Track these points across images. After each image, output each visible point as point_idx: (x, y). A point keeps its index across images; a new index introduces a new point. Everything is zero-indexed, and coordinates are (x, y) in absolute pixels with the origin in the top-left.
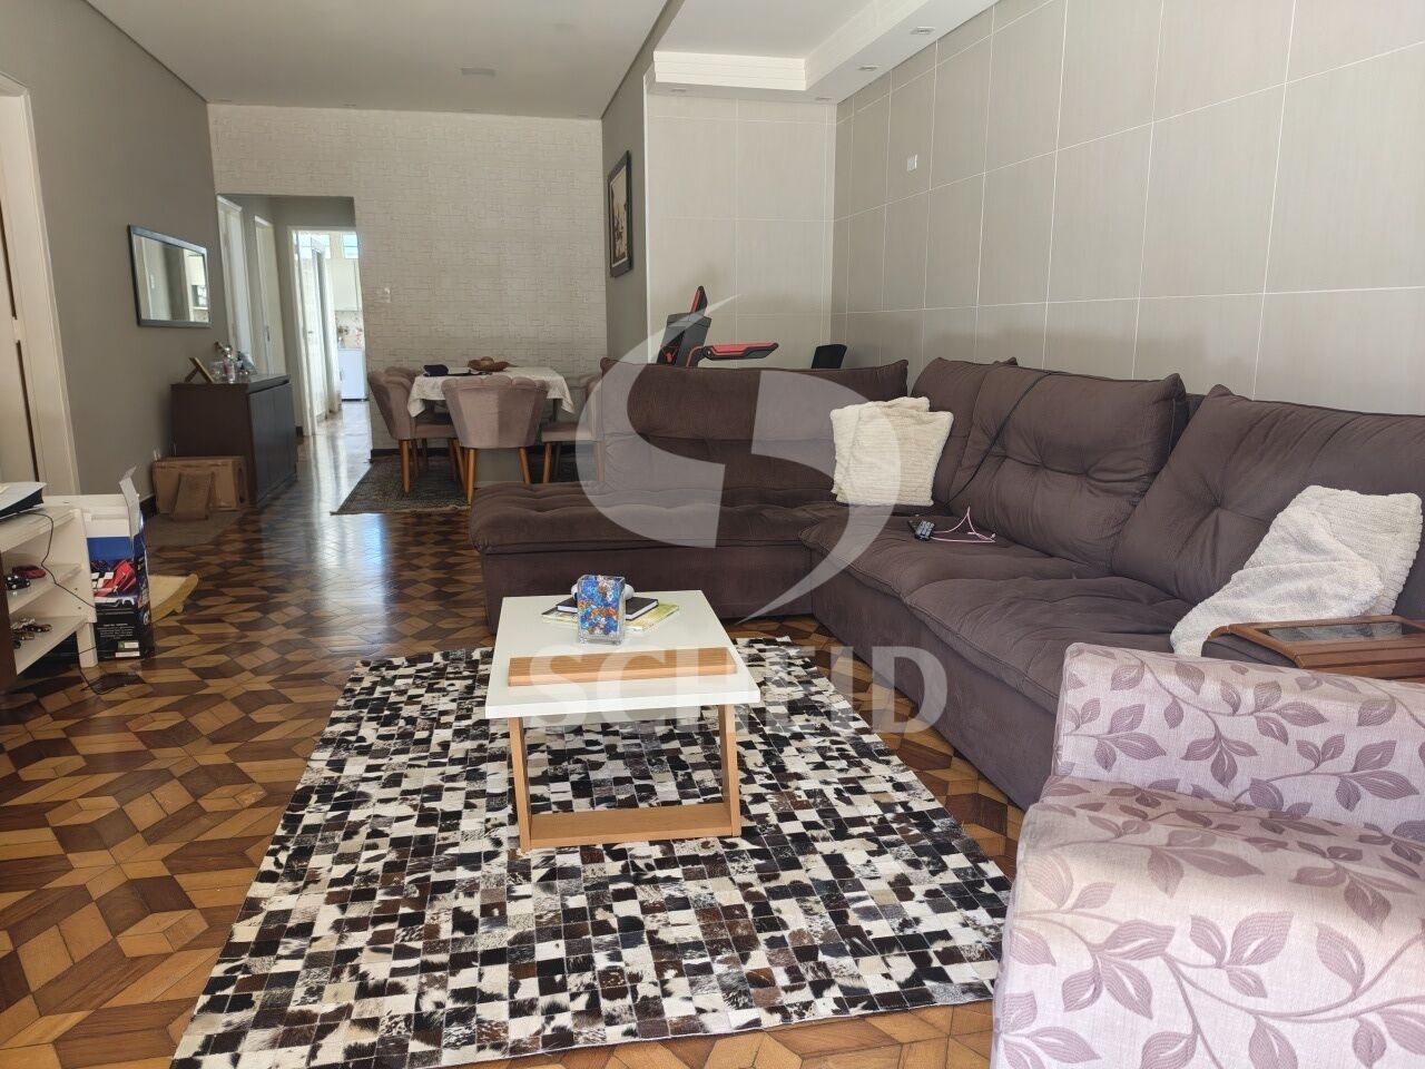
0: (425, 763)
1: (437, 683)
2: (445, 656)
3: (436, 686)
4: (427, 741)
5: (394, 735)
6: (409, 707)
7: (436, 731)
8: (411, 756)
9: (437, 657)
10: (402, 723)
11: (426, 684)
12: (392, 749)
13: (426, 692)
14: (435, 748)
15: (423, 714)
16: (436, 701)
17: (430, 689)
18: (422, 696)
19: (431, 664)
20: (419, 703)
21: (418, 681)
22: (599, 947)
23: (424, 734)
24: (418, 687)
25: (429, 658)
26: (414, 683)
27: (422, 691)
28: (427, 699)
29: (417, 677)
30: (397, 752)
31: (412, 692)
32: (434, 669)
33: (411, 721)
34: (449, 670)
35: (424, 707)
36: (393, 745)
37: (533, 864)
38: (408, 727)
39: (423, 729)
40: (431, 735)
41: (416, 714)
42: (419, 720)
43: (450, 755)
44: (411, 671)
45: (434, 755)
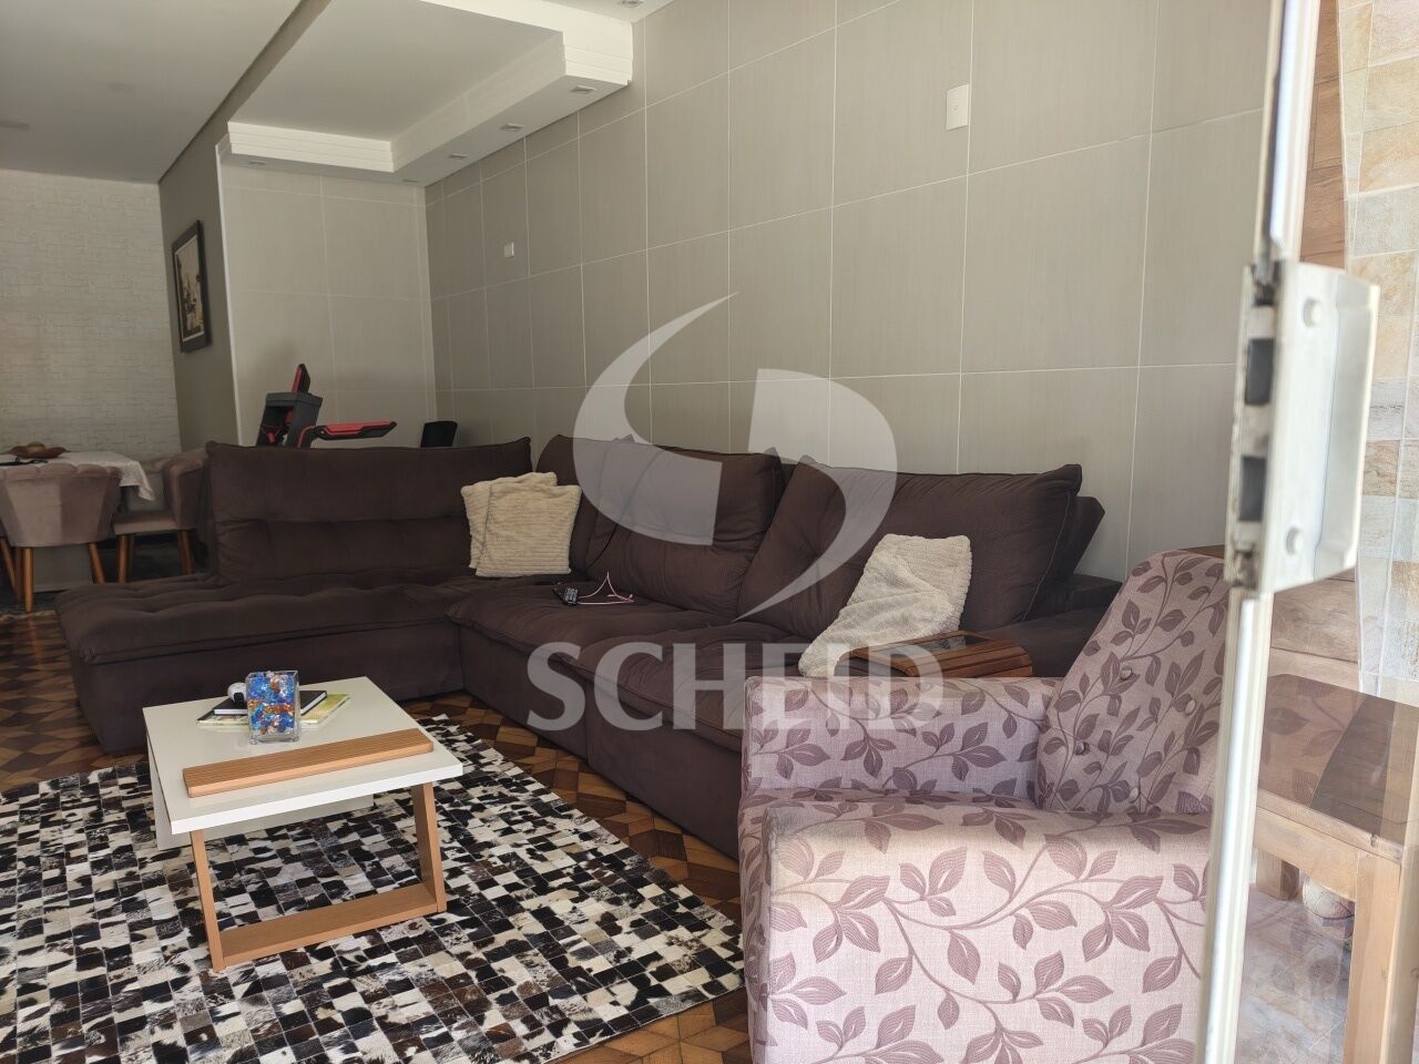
0: (66, 903)
1: (54, 815)
2: (54, 785)
3: (52, 819)
4: (61, 879)
5: (15, 880)
6: (24, 847)
7: (68, 868)
8: (46, 898)
9: (44, 787)
10: (21, 865)
11: (38, 819)
12: (18, 895)
13: (42, 827)
14: (72, 885)
15: (45, 852)
16: (58, 836)
17: (45, 823)
18: (37, 832)
19: (38, 796)
20: (36, 840)
21: (27, 817)
22: (330, 1044)
23: (55, 873)
24: (28, 823)
25: (34, 789)
26: (21, 820)
27: (36, 827)
28: (45, 834)
29: (22, 813)
30: (24, 898)
31: (23, 829)
32: (43, 801)
33: (30, 861)
34: (63, 799)
35: (44, 844)
36: (17, 890)
37: (232, 980)
38: (31, 868)
39: (51, 868)
40: (64, 872)
41: (36, 853)
42: (42, 859)
43: (94, 890)
44: (14, 806)
45: (75, 893)
